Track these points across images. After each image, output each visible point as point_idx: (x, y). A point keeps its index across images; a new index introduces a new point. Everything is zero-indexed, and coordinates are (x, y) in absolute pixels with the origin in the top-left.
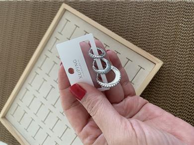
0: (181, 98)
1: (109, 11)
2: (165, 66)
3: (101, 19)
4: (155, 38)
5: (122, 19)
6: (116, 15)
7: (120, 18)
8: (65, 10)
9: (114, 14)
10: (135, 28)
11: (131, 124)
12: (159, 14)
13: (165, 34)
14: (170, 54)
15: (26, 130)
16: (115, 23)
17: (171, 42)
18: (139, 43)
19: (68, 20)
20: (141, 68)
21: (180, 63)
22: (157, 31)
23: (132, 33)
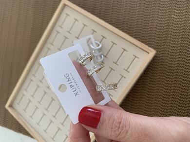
0: (173, 85)
1: (106, 5)
2: (158, 55)
3: (99, 12)
4: (149, 29)
5: (118, 12)
8: (65, 5)
9: (111, 8)
10: (130, 20)
12: (153, 7)
13: (158, 25)
15: (31, 117)
16: (111, 16)
17: (164, 33)
18: (134, 34)
19: (68, 15)
20: (136, 57)
21: (173, 52)
22: (151, 23)
23: (128, 26)
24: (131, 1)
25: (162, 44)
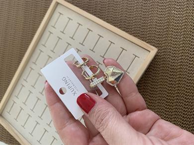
1: (102, 2)
2: (159, 54)
3: (94, 11)
4: (149, 27)
5: (115, 10)
6: (109, 6)
8: (57, 4)
9: (107, 6)
10: (128, 18)
12: (152, 3)
13: (158, 22)
15: (23, 127)
16: (108, 14)
17: (165, 30)
18: (133, 32)
19: (60, 14)
20: (136, 56)
21: (175, 50)
22: (150, 20)
23: (126, 24)
25: (163, 42)
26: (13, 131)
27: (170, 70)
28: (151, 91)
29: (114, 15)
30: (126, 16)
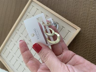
0: (89, 48)
1: (55, 2)
2: (82, 31)
3: (50, 6)
4: (77, 17)
6: (58, 4)
7: (60, 6)
8: (32, 1)
9: (57, 4)
10: (67, 11)
11: (67, 67)
12: (80, 4)
13: (82, 14)
14: (85, 25)
15: (10, 61)
16: (57, 8)
17: (86, 19)
18: (69, 19)
19: (33, 6)
20: (69, 31)
21: (90, 30)
22: (78, 13)
23: (66, 14)
24: (68, 1)
25: (84, 25)
26: (5, 63)
27: (87, 40)
28: (75, 49)
29: (60, 9)
30: (66, 10)
